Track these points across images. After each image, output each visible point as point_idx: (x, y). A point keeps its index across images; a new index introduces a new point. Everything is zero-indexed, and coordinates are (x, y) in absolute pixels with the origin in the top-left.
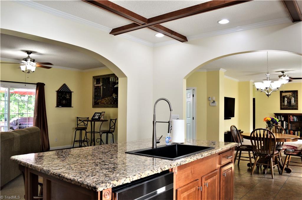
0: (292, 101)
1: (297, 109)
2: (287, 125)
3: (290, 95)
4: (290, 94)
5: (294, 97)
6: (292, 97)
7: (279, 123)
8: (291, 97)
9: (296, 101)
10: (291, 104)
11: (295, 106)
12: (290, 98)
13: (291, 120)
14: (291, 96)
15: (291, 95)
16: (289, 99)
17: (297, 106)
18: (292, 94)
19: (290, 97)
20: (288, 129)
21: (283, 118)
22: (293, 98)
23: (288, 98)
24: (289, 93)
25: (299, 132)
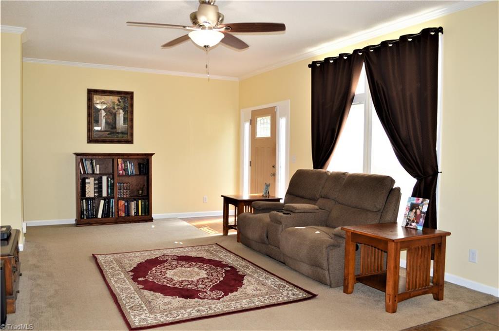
0: (119, 120)
1: (130, 142)
2: (111, 187)
3: (114, 103)
4: (115, 99)
5: (124, 109)
6: (118, 109)
7: (89, 183)
8: (116, 108)
9: (129, 119)
10: (115, 128)
11: (127, 134)
12: (114, 111)
13: (121, 172)
14: (118, 105)
15: (117, 102)
16: (111, 114)
17: (132, 135)
18: (118, 100)
19: (114, 108)
20: (114, 198)
21: (98, 166)
22: (121, 111)
23: (109, 111)
24: (111, 97)
25: (140, 201)
